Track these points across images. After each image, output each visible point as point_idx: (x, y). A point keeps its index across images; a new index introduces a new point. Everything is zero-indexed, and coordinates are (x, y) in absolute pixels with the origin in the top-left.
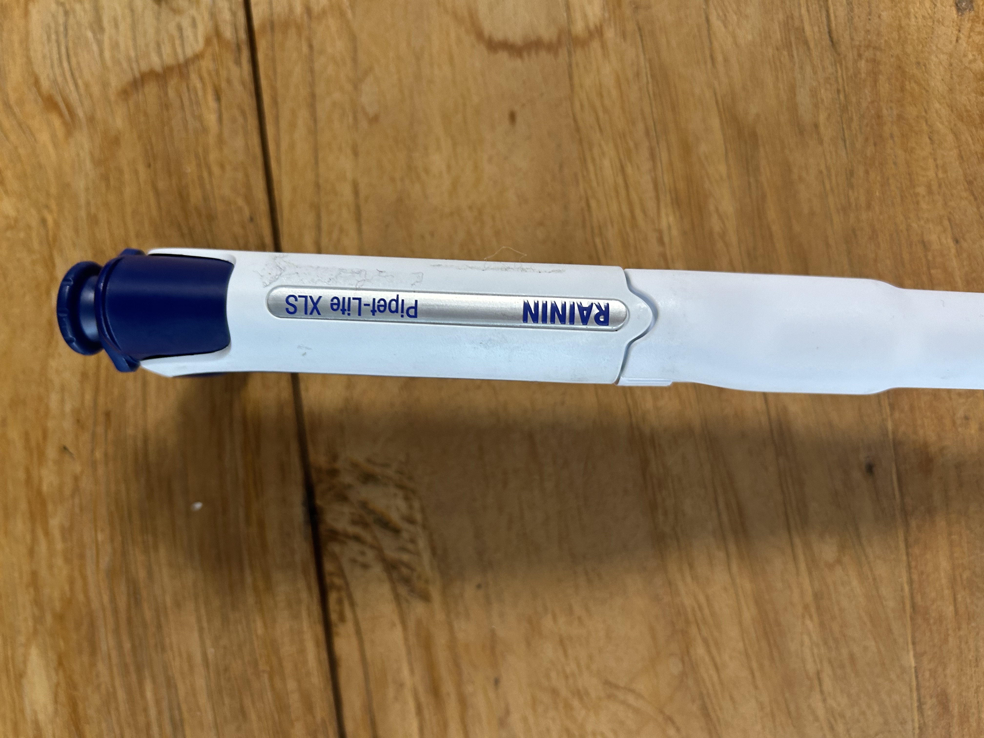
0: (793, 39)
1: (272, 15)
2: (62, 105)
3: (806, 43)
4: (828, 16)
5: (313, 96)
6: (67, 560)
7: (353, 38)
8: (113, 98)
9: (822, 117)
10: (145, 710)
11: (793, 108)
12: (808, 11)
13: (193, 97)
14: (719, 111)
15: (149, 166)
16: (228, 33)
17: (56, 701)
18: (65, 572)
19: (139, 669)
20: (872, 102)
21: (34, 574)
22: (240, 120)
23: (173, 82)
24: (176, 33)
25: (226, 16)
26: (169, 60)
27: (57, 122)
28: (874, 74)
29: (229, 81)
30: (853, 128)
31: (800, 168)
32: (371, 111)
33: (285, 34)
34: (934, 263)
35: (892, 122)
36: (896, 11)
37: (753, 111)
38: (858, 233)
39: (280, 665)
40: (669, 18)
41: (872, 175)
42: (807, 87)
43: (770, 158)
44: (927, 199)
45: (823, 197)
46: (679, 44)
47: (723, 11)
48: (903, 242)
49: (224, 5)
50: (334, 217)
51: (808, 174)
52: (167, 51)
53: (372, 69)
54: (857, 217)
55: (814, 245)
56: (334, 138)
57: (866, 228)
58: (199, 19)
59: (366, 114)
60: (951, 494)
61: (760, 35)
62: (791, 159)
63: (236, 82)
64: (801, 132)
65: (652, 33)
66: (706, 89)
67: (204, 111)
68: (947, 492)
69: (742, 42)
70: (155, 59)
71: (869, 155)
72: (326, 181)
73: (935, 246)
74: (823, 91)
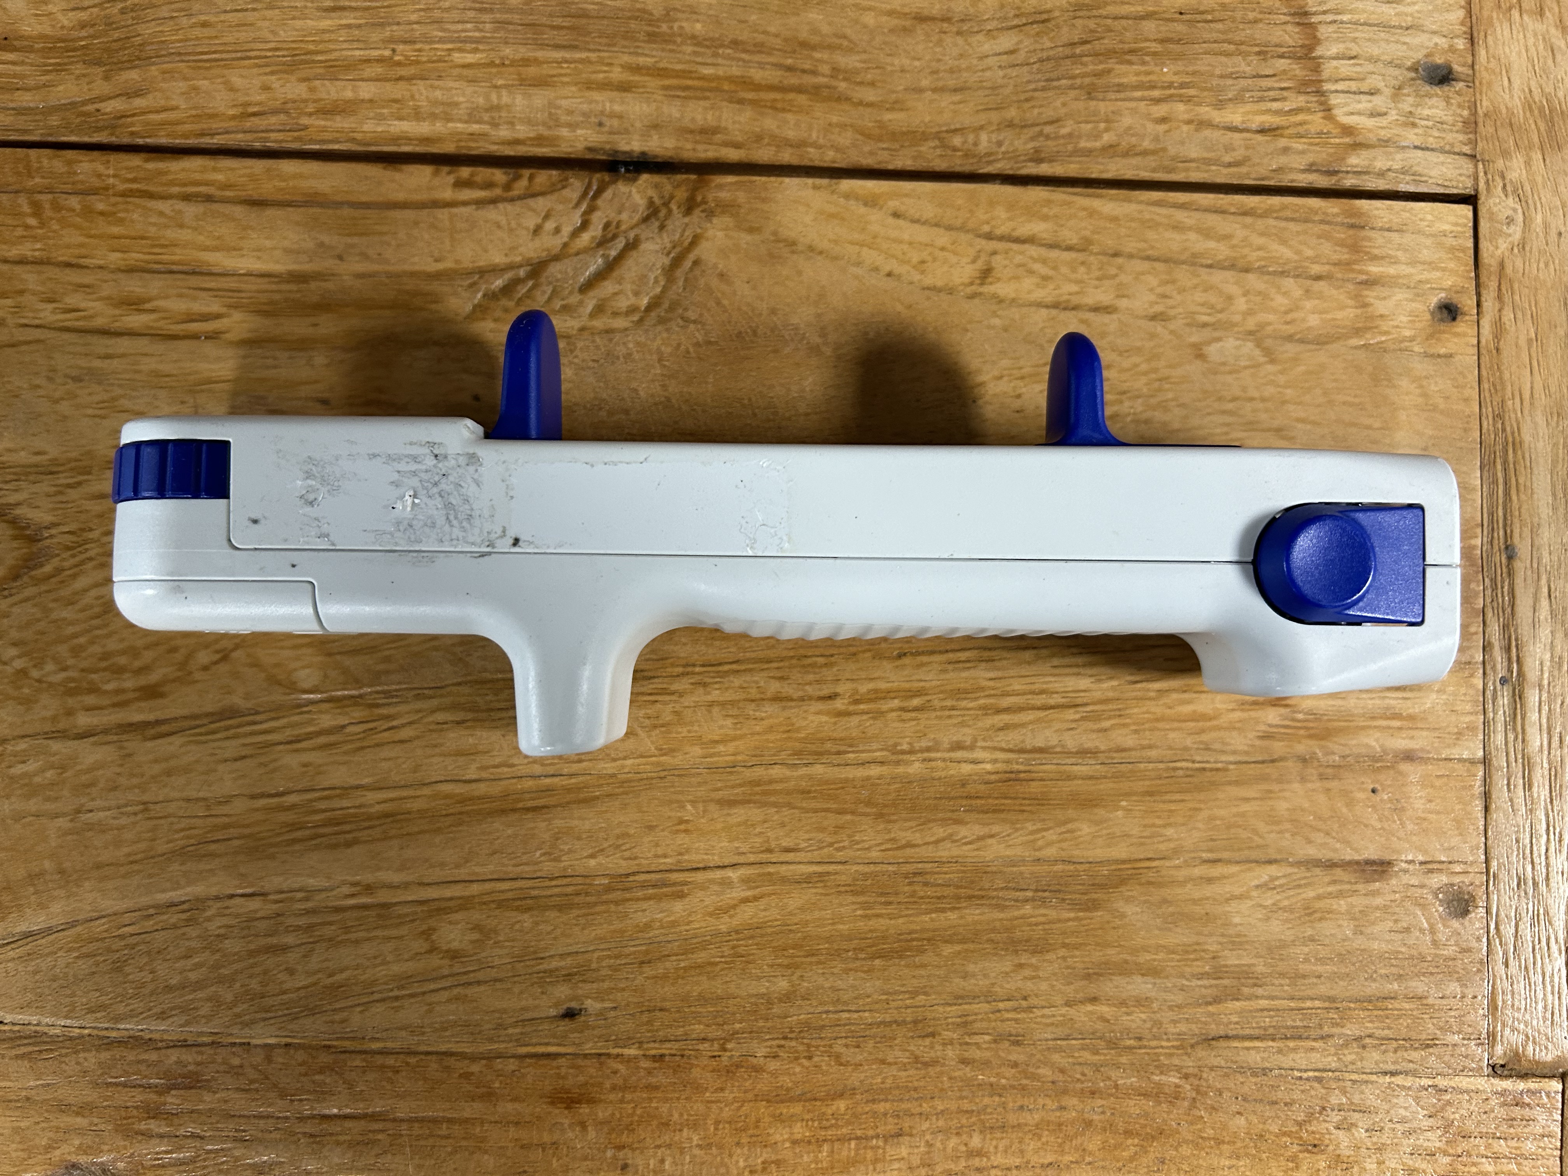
0: (1226, 982)
1: (1373, 229)
3: (1217, 1000)
4: (1251, 1038)
5: (1247, 270)
7: (1321, 341)
9: (1104, 1009)
11: (1124, 970)
12: (1262, 1010)
13: (1271, 94)
14: (1136, 860)
15: (1180, 12)
16: (1355, 160)
20: (1116, 1086)
22: (1227, 159)
23: (1298, 70)
24: (1367, 85)
25: (1380, 164)
26: (1329, 68)
28: (1156, 1094)
29: (1286, 150)
30: (1083, 1053)
31: (1036, 968)
32: (1212, 350)
33: (1341, 244)
34: (865, 1148)
35: (1083, 1111)
36: (1243, 1140)
37: (1130, 910)
38: (927, 1041)
39: (401, 78)
40: (1282, 806)
41: (1010, 1072)
42: (1153, 994)
43: (1058, 925)
44: (964, 1149)
45: (988, 996)
46: (1243, 815)
47: (1281, 886)
48: (904, 1106)
49: (1397, 161)
50: (1064, 270)
51: (1025, 978)
52: (1345, 68)
53: (1272, 361)
54: (951, 1042)
55: (917, 972)
56: (1182, 291)
57: (933, 1054)
58: (1383, 122)
59: (1209, 343)
60: (512, 1129)
61: (1238, 936)
62: (1050, 956)
63: (1283, 160)
64: (1088, 977)
65: (1265, 778)
66: (1172, 845)
67: (1249, 107)
68: (517, 1124)
69: (1232, 907)
70: (1334, 50)
71: (1040, 1071)
72: (1120, 268)
73: (890, 1151)
74: (1143, 1016)
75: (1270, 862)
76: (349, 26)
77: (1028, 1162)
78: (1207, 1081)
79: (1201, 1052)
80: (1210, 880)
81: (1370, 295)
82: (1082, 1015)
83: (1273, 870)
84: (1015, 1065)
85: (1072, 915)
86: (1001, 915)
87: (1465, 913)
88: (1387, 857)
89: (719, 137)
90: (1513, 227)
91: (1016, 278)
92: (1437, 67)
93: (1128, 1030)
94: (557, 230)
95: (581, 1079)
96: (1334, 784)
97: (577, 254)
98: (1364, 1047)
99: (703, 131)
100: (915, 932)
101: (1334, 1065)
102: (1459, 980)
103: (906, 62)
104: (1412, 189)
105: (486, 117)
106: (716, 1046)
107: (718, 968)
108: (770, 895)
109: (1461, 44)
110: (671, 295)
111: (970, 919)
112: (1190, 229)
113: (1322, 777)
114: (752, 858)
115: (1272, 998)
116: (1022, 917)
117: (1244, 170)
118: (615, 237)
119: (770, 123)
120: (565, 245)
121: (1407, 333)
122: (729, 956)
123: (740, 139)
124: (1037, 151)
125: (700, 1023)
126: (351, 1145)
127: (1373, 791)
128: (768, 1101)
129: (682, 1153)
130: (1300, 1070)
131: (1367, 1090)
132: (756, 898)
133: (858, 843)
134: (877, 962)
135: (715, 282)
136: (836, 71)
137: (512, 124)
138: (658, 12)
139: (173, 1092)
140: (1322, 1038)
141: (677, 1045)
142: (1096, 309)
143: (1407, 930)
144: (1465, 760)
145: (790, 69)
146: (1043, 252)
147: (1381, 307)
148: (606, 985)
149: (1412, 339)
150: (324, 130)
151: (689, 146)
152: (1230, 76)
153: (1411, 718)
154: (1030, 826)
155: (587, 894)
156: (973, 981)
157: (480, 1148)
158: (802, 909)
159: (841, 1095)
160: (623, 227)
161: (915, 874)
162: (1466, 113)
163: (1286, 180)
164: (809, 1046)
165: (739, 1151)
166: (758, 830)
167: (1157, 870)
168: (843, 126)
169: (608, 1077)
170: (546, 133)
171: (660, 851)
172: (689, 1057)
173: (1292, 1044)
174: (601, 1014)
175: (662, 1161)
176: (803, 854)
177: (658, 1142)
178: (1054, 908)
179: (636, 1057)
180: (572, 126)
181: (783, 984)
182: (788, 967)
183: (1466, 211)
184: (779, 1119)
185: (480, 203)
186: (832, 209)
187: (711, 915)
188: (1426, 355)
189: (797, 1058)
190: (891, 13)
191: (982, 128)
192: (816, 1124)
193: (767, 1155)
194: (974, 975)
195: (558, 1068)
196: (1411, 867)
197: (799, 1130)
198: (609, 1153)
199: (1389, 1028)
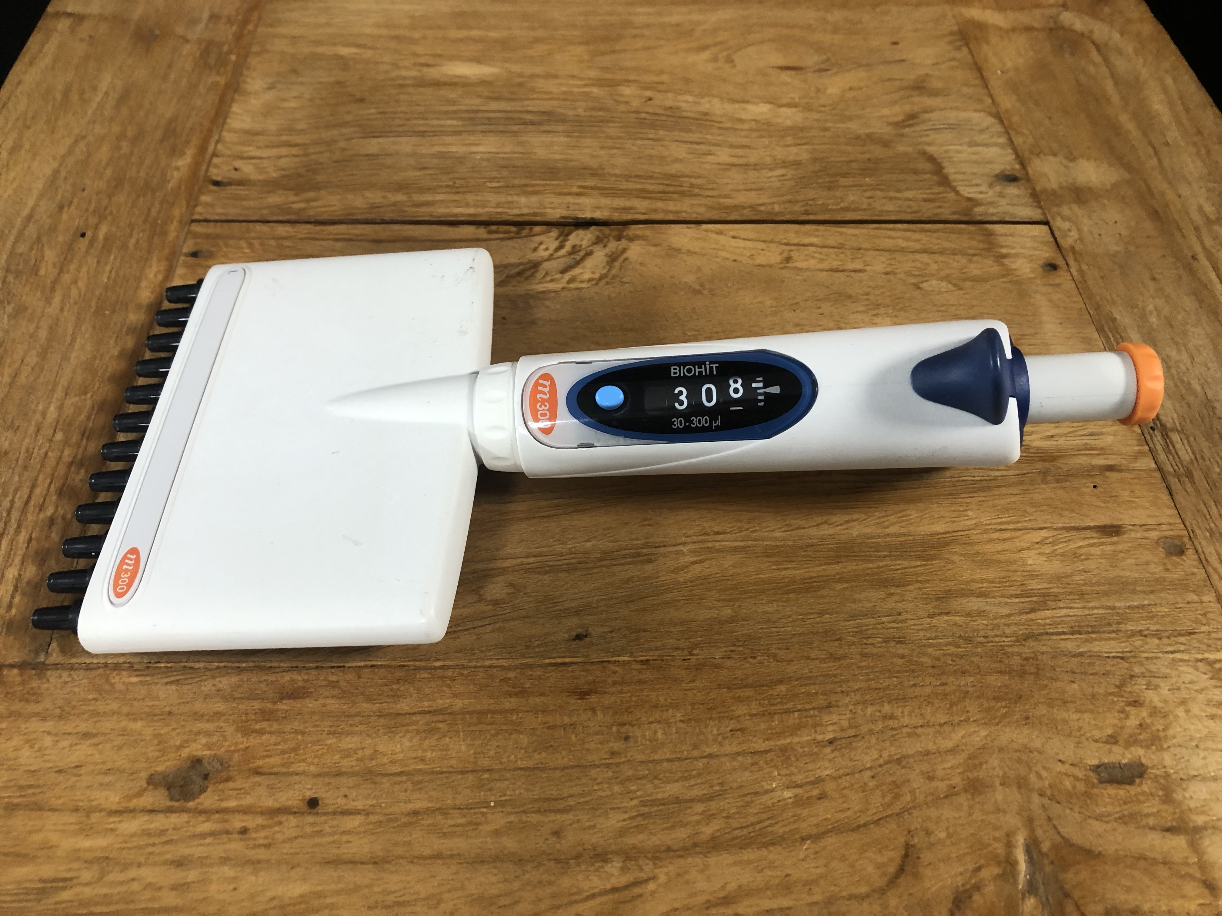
0: (1034, 599)
2: (911, 122)
3: (1032, 610)
4: (1064, 633)
5: (933, 253)
6: (564, 93)
8: (919, 147)
9: (956, 619)
10: (438, 119)
11: (963, 594)
12: (1066, 616)
13: (924, 187)
15: (869, 159)
16: (977, 210)
17: (456, 76)
18: (555, 90)
19: (472, 119)
20: (978, 668)
21: (556, 77)
22: (909, 210)
23: (935, 178)
24: (973, 182)
25: (991, 210)
26: (951, 177)
27: (899, 118)
28: (1009, 672)
29: (939, 207)
30: (948, 647)
31: (903, 595)
32: (924, 285)
33: (983, 242)
34: (806, 717)
35: (959, 685)
36: (1081, 699)
37: (956, 558)
38: (837, 644)
39: (458, 193)
40: (1037, 497)
41: (900, 662)
42: (987, 608)
43: (911, 570)
44: (878, 714)
45: (872, 613)
46: (1014, 502)
47: (1054, 542)
48: (828, 687)
49: (1000, 209)
50: (833, 256)
51: (896, 602)
52: (959, 177)
53: (961, 289)
54: (854, 643)
55: (821, 601)
56: (899, 262)
57: (842, 651)
58: (987, 196)
59: (922, 282)
60: (540, 716)
61: (1034, 571)
62: (911, 587)
63: (939, 210)
64: (938, 599)
65: (1021, 483)
66: (974, 522)
67: (915, 192)
68: (543, 712)
69: (1024, 554)
70: (952, 171)
71: (921, 660)
72: (863, 254)
73: (826, 718)
74: (985, 622)
75: (1041, 529)
76: (431, 174)
77: (928, 722)
78: (1042, 661)
79: (1031, 643)
80: (1005, 540)
81: (1006, 261)
82: (941, 621)
83: (1044, 533)
84: (903, 657)
85: (919, 563)
86: (871, 566)
87: (1181, 552)
88: (1116, 523)
89: (632, 211)
90: (1072, 234)
91: (807, 260)
92: (1008, 176)
93: (978, 630)
94: (547, 249)
95: (591, 678)
96: (1068, 484)
97: (559, 258)
98: (1146, 636)
99: (624, 209)
100: (815, 577)
101: (1128, 649)
102: (1194, 592)
103: (729, 181)
104: (1012, 220)
105: (506, 206)
106: (686, 652)
107: (682, 602)
108: (711, 559)
109: (1017, 167)
110: (614, 272)
111: (849, 568)
112: (898, 238)
113: (1058, 481)
114: (695, 539)
115: (1071, 608)
116: (886, 566)
117: (920, 214)
118: (579, 251)
119: (660, 205)
120: (551, 255)
121: (1032, 276)
122: (688, 596)
123: (644, 211)
124: (806, 210)
125: (672, 638)
126: (418, 732)
127: (1095, 487)
128: (729, 688)
129: (669, 727)
130: (1107, 653)
131: (1159, 662)
132: (701, 562)
133: (765, 528)
134: (791, 595)
135: (638, 267)
136: (692, 186)
137: (520, 208)
138: (595, 166)
139: (284, 702)
140: (1113, 632)
141: (657, 653)
142: (855, 271)
143: (1147, 563)
144: (1145, 470)
145: (667, 185)
146: (819, 250)
147: (1014, 266)
148: (603, 616)
149: (1035, 278)
150: (417, 212)
151: (616, 214)
152: (902, 181)
153: (1102, 449)
154: (878, 514)
155: (586, 563)
156: (860, 605)
157: (516, 730)
158: (734, 566)
159: (781, 682)
160: (583, 247)
161: (807, 546)
162: (1030, 191)
163: (943, 218)
164: (752, 649)
165: (712, 723)
166: (697, 523)
167: (968, 536)
168: (700, 205)
169: (609, 676)
170: (539, 211)
171: (633, 537)
172: (667, 660)
173: (1094, 636)
174: (601, 636)
175: (655, 732)
176: (729, 535)
177: (651, 719)
178: (905, 559)
179: (628, 662)
180: (553, 208)
181: (727, 612)
182: (730, 601)
183: (1045, 228)
184: (739, 700)
185: (502, 239)
186: (699, 236)
187: (673, 572)
188: (1045, 285)
189: (745, 658)
190: (719, 164)
191: (774, 203)
192: (766, 702)
193: (733, 725)
194: (860, 601)
195: (572, 672)
196: (1135, 528)
197: (755, 707)
198: (614, 729)
199: (1158, 624)
